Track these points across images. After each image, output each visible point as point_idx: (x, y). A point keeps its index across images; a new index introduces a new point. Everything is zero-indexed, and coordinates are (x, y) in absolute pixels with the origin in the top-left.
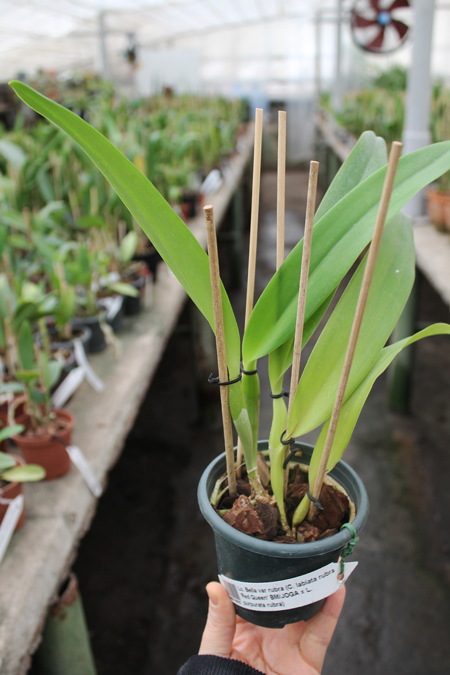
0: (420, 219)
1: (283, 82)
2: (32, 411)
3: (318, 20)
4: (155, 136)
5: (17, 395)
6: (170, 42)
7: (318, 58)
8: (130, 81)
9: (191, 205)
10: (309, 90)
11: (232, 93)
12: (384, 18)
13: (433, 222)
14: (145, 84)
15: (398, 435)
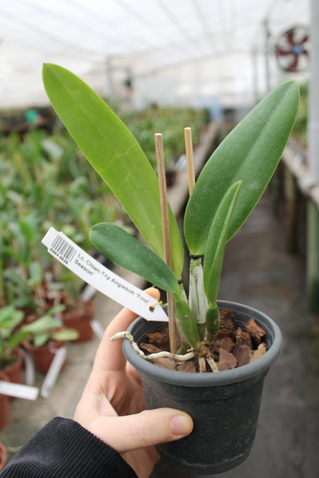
1: (232, 95)
2: (70, 301)
3: (254, 53)
4: (145, 134)
5: (61, 290)
6: (154, 73)
7: (255, 78)
8: (128, 100)
10: (250, 99)
11: (197, 104)
12: (297, 49)
14: (139, 101)
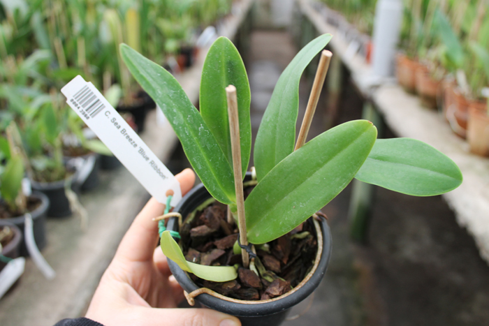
0: (389, 80)
9: (187, 57)
13: (401, 84)
15: (358, 264)
